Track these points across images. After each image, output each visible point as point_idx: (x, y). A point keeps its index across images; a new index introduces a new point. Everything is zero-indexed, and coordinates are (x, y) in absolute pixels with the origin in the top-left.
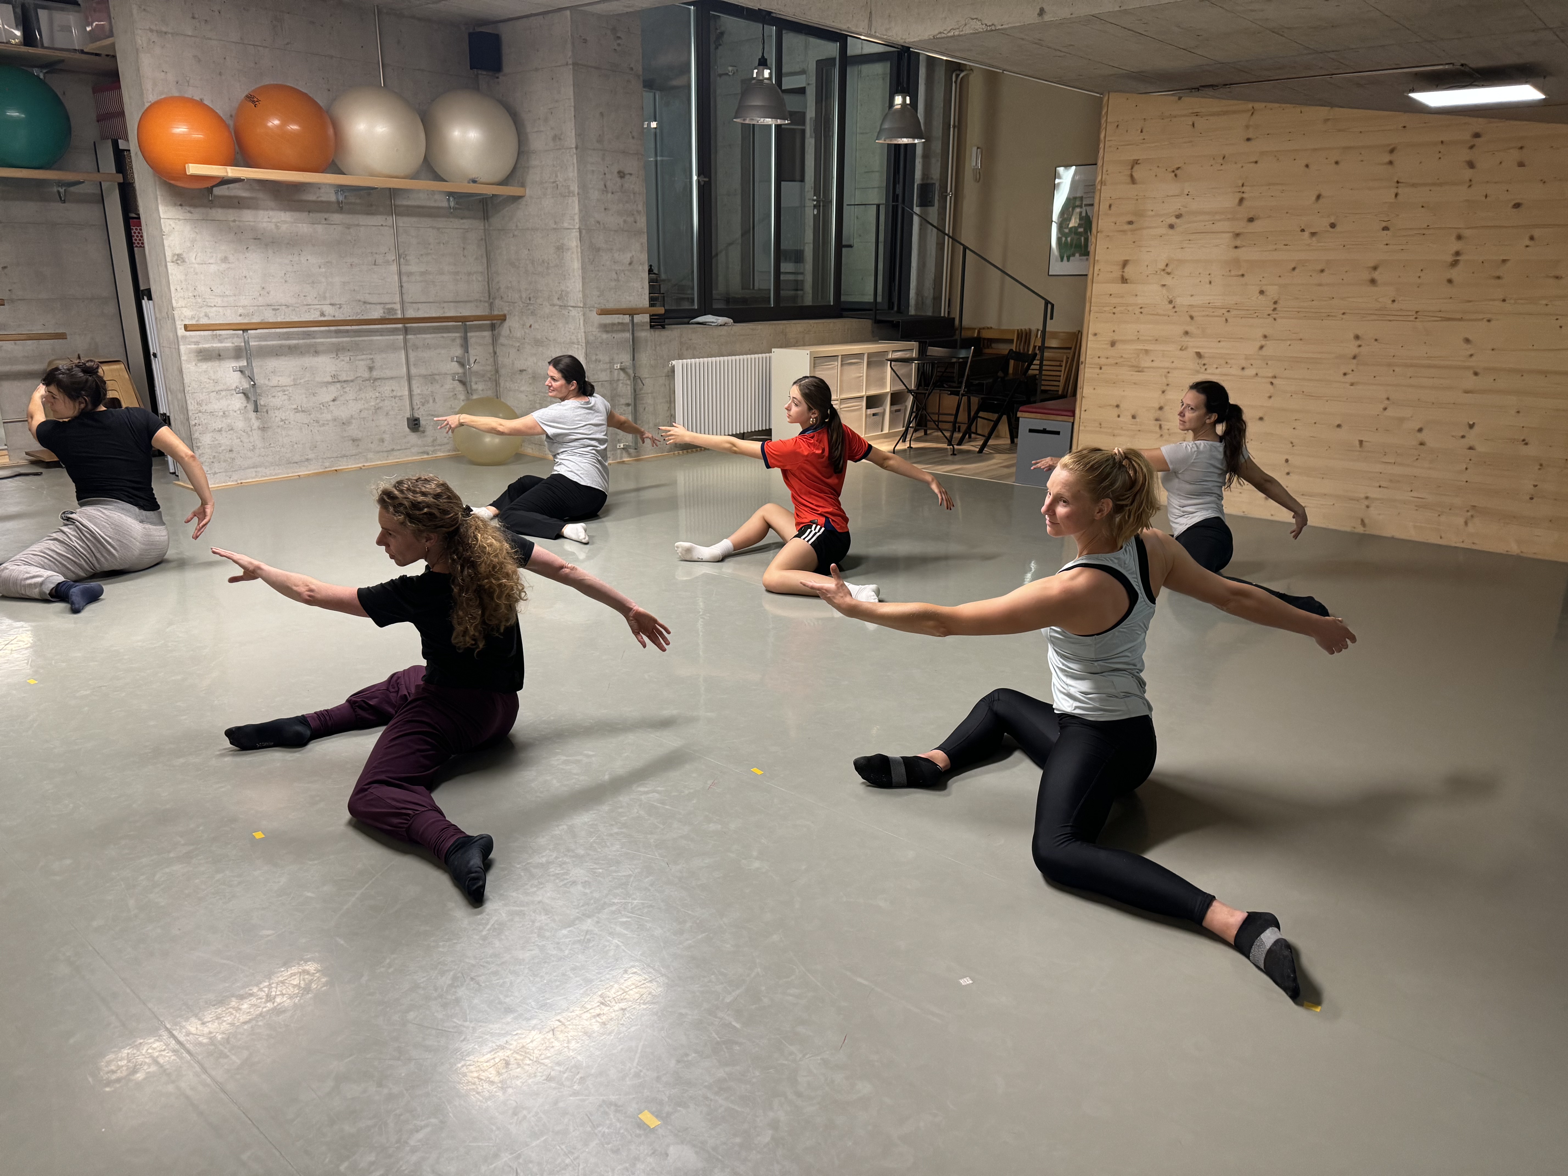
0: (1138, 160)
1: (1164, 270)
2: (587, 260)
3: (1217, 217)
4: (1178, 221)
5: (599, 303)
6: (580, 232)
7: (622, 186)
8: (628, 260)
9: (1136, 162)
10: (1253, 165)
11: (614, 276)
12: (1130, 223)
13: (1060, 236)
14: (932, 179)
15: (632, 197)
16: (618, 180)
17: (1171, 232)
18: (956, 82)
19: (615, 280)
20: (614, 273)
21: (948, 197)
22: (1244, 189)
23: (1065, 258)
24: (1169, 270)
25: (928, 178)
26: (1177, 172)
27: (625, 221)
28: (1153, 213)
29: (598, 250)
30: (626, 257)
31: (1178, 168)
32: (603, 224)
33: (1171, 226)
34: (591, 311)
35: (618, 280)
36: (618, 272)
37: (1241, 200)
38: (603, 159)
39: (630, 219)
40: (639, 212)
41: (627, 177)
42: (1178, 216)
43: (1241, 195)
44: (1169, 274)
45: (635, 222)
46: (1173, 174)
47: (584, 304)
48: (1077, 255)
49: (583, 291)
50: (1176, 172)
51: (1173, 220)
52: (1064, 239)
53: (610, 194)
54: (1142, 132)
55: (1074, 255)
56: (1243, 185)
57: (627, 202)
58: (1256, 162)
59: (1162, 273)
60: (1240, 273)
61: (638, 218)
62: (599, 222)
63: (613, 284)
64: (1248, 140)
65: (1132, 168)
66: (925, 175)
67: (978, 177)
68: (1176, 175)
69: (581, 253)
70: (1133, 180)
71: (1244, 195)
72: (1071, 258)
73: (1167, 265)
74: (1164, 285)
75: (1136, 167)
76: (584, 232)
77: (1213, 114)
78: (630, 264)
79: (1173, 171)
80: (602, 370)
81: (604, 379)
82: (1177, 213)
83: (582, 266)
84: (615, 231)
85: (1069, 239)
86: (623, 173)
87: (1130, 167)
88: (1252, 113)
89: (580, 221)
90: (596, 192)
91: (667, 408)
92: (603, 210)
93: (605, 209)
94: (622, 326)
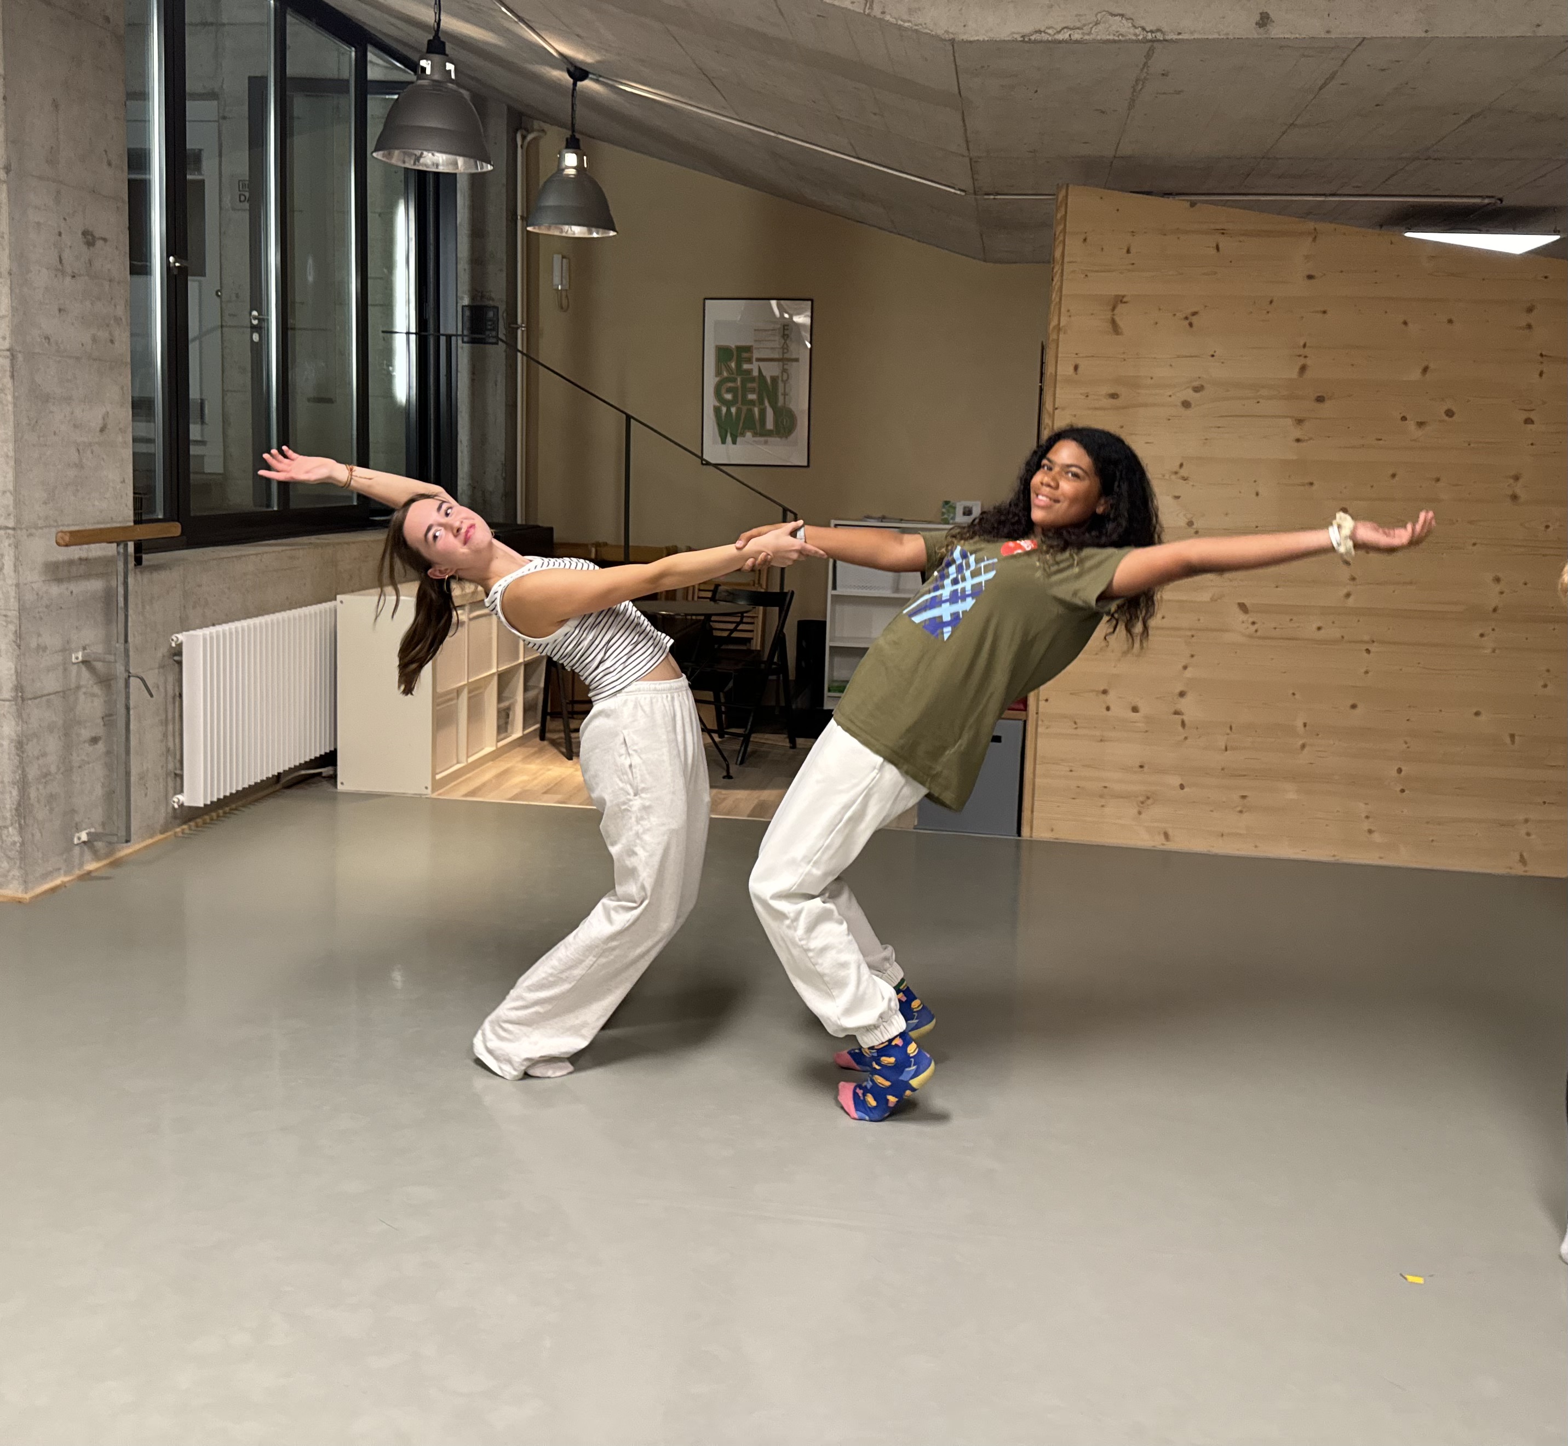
0: (1123, 296)
1: (1176, 473)
2: (25, 421)
3: (1264, 392)
4: (1197, 395)
5: (47, 518)
6: (13, 358)
7: (90, 262)
8: (96, 423)
9: (1120, 300)
10: (1320, 315)
11: (74, 457)
12: (1114, 396)
13: (717, 404)
14: (493, 300)
15: (107, 287)
16: (84, 248)
17: (1188, 412)
18: (522, 147)
19: (76, 465)
20: (73, 450)
21: (519, 332)
22: (1306, 351)
23: (729, 439)
24: (1183, 472)
25: (482, 297)
26: (1194, 319)
27: (94, 339)
28: (1149, 381)
29: (46, 398)
30: (94, 417)
31: (1194, 314)
32: (57, 344)
33: (1186, 404)
34: (30, 535)
35: (80, 466)
36: (81, 448)
37: (1303, 369)
38: (57, 200)
39: (103, 335)
40: (118, 320)
41: (99, 243)
42: (1197, 389)
43: (1302, 361)
44: (1185, 480)
45: (112, 341)
46: (1186, 322)
47: (18, 521)
48: (749, 434)
49: (16, 492)
50: (1189, 320)
51: (1189, 395)
52: (724, 410)
53: (68, 279)
54: (1128, 251)
55: (743, 434)
56: (1304, 346)
57: (99, 299)
58: (1325, 312)
59: (1173, 477)
60: (1307, 481)
61: (116, 333)
62: (47, 338)
63: (72, 473)
64: (1310, 277)
65: (1114, 309)
66: (477, 291)
67: (565, 302)
68: (1191, 325)
69: (15, 405)
70: (1115, 328)
71: (1309, 362)
72: (739, 439)
73: (1181, 465)
74: (1177, 497)
75: (1121, 308)
76: (20, 357)
77: (1247, 234)
78: (102, 430)
79: (1186, 318)
80: (48, 670)
81: (51, 690)
82: (1196, 384)
83: (16, 433)
84: (78, 359)
85: (733, 410)
86: (92, 235)
87: (1111, 307)
88: (1315, 238)
89: (12, 332)
90: (44, 270)
91: (160, 736)
92: (57, 312)
93: (60, 310)
94: (87, 568)
